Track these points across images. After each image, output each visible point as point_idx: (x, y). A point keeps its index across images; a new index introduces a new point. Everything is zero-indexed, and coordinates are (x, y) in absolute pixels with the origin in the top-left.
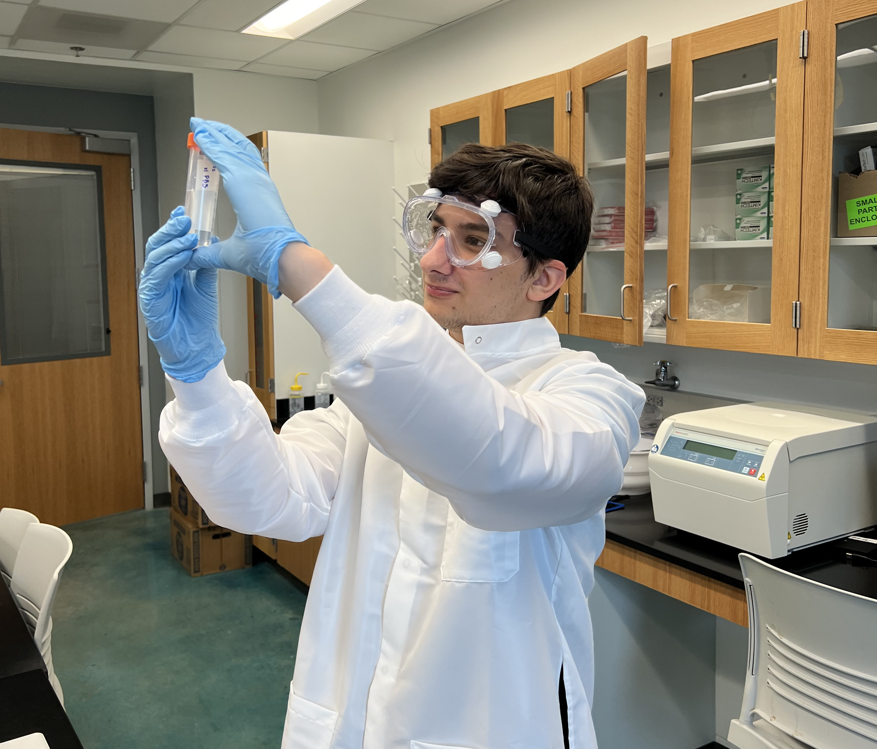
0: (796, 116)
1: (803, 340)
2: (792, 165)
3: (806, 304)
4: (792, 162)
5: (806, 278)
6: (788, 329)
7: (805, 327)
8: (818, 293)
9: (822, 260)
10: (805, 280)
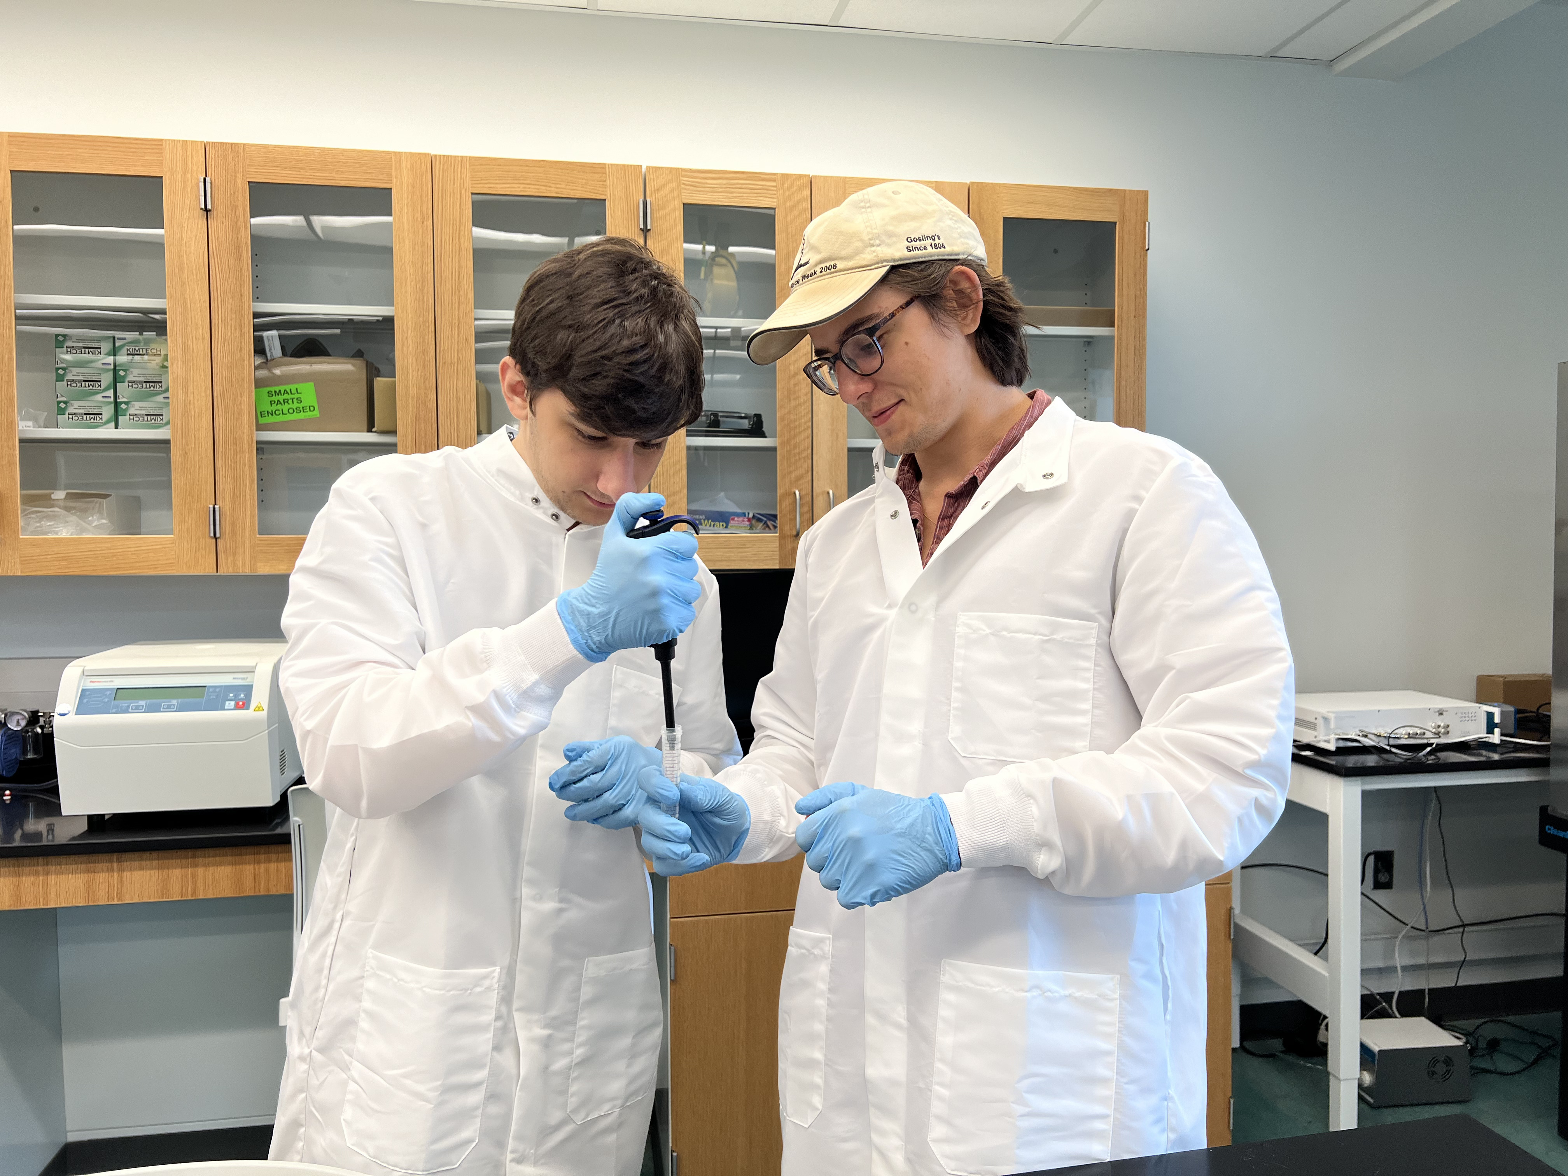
0: (198, 278)
1: (225, 552)
2: (196, 339)
3: (227, 507)
4: (196, 334)
5: (225, 477)
6: (201, 540)
7: (227, 536)
8: (244, 494)
9: (247, 455)
10: (224, 479)
